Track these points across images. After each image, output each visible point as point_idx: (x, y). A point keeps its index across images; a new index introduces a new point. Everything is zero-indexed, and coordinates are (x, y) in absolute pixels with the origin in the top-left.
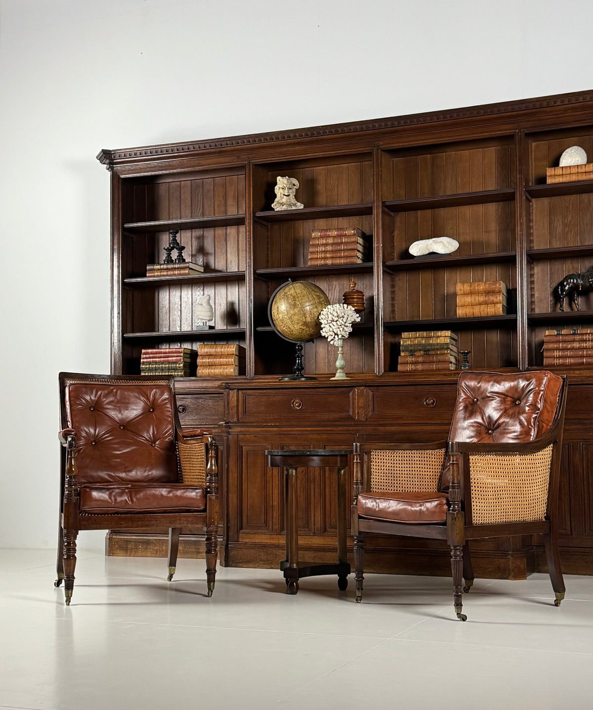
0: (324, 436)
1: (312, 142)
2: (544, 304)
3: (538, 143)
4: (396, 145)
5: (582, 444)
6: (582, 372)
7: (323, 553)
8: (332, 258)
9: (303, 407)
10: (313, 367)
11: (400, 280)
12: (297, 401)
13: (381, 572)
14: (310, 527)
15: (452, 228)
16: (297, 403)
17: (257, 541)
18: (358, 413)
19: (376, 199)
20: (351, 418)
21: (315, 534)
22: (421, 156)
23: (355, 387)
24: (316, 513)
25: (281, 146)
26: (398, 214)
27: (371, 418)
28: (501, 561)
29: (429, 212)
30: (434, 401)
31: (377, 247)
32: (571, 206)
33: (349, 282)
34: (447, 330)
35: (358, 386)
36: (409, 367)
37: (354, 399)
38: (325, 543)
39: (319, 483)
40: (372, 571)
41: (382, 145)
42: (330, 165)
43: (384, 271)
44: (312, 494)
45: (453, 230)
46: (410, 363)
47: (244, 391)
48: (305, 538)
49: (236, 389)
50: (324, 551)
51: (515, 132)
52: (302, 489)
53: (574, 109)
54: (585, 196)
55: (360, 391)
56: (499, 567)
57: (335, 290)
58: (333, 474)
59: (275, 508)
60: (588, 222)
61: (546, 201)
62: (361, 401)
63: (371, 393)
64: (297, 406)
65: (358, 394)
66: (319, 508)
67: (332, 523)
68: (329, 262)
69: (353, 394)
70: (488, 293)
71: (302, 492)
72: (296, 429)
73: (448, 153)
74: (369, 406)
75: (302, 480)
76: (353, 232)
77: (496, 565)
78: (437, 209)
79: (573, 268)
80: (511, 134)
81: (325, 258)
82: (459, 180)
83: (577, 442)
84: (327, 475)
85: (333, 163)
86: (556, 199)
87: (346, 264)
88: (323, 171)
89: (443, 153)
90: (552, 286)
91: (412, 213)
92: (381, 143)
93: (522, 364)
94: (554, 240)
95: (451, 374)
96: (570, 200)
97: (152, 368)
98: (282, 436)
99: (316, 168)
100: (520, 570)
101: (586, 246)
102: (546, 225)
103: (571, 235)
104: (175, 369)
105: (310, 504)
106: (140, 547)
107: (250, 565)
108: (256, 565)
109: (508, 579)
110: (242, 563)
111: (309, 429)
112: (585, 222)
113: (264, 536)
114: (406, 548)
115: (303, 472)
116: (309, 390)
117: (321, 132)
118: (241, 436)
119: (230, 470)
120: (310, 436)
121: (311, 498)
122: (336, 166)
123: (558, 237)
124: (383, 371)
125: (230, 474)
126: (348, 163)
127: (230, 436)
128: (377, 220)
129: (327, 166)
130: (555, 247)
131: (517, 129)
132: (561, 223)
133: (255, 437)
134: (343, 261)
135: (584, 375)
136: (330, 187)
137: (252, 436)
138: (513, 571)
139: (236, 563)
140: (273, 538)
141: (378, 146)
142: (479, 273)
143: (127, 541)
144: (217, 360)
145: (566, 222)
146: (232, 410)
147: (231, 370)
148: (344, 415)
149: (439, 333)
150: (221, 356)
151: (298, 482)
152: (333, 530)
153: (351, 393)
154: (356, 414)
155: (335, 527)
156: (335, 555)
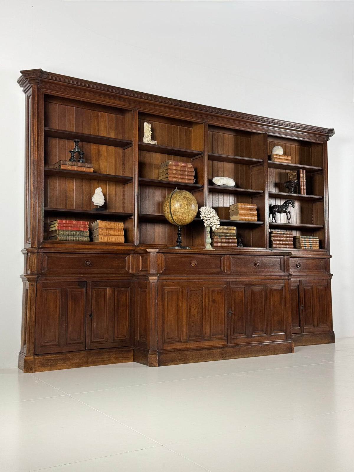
0: (211, 282)
8: (181, 178)
9: (197, 265)
12: (194, 261)
14: (202, 335)
17: (174, 348)
20: (222, 272)
21: (206, 340)
23: (224, 255)
24: (206, 327)
25: (157, 105)
27: (231, 272)
34: (234, 226)
35: (226, 254)
36: (219, 244)
37: (223, 261)
38: (211, 345)
40: (236, 357)
44: (204, 317)
46: (219, 242)
47: (165, 254)
48: (201, 343)
49: (161, 252)
50: (213, 349)
52: (198, 313)
56: (288, 348)
58: (214, 304)
59: (185, 326)
62: (228, 263)
63: (231, 258)
64: (194, 265)
65: (226, 259)
66: (208, 324)
67: (214, 333)
68: (180, 181)
70: (251, 209)
71: (198, 315)
74: (231, 266)
75: (199, 308)
76: (191, 166)
81: (177, 178)
84: (211, 305)
85: (164, 122)
87: (187, 183)
92: (207, 120)
97: (66, 234)
98: (188, 282)
104: (83, 236)
106: (59, 363)
107: (172, 363)
108: (176, 363)
110: (167, 362)
111: (203, 278)
113: (178, 344)
115: (199, 303)
116: (201, 255)
118: (165, 282)
119: (158, 304)
120: (204, 282)
125: (158, 307)
127: (158, 282)
133: (173, 283)
134: (186, 181)
137: (171, 282)
139: (164, 363)
140: (183, 345)
141: (205, 121)
143: (47, 360)
144: (113, 232)
146: (158, 266)
147: (122, 239)
148: (218, 270)
149: (231, 228)
150: (114, 229)
151: (196, 309)
152: (214, 336)
153: (222, 258)
154: (225, 270)
155: (216, 335)
156: (218, 350)
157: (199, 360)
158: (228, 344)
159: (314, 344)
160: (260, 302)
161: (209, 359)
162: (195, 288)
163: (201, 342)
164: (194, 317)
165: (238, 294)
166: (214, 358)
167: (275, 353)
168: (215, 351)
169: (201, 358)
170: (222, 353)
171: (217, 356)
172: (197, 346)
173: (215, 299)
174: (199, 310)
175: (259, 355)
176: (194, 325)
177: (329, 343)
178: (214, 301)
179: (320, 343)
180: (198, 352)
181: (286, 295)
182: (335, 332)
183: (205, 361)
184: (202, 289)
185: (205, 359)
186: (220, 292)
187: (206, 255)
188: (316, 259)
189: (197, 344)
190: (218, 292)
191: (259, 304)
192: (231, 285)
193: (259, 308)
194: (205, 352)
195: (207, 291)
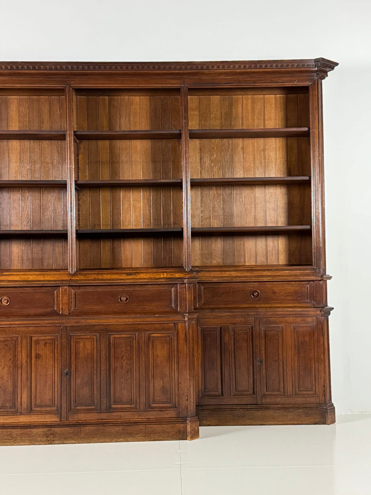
0: (31, 329)
1: (10, 75)
2: (196, 219)
3: (192, 97)
4: (85, 85)
5: (231, 327)
6: (231, 273)
7: (29, 430)
9: (10, 304)
10: (8, 264)
11: (84, 195)
12: (5, 298)
13: (82, 442)
14: (16, 407)
15: (126, 157)
16: (5, 300)
18: (62, 308)
19: (69, 128)
20: (55, 314)
21: (21, 414)
22: (101, 97)
23: (59, 286)
24: (22, 395)
26: (82, 142)
27: (73, 312)
28: (181, 425)
29: (107, 142)
30: (127, 299)
31: (70, 168)
32: (216, 147)
33: (40, 195)
35: (61, 286)
37: (58, 296)
38: (31, 421)
39: (26, 370)
40: (74, 442)
41: (74, 84)
42: (22, 96)
43: (76, 189)
44: (19, 379)
45: (127, 158)
48: (12, 418)
50: (30, 428)
51: (181, 86)
53: (226, 74)
54: (225, 140)
55: (64, 290)
56: (179, 431)
57: (27, 201)
58: (38, 360)
60: (228, 160)
61: (197, 142)
62: (66, 298)
63: (73, 291)
64: (5, 303)
65: (62, 293)
66: (26, 391)
67: (37, 403)
69: (57, 293)
71: (9, 377)
72: (5, 323)
73: (122, 97)
74: (72, 302)
75: (10, 367)
77: (177, 429)
78: (115, 140)
79: (217, 193)
80: (178, 87)
82: (132, 120)
83: (227, 326)
84: (33, 361)
86: (205, 141)
88: (16, 100)
89: (118, 96)
90: (202, 206)
91: (93, 142)
92: (72, 82)
93: (187, 266)
94: (203, 171)
95: (132, 273)
96: (215, 142)
99: (9, 97)
100: (195, 431)
101: (226, 178)
102: (198, 160)
103: (216, 169)
105: (17, 388)
109: (187, 440)
111: (17, 323)
112: (226, 159)
114: (103, 421)
115: (10, 360)
117: (20, 67)
120: (18, 329)
121: (18, 382)
122: (27, 97)
123: (206, 169)
124: (75, 270)
126: (38, 96)
128: (69, 146)
129: (19, 96)
130: (204, 178)
131: (182, 84)
132: (208, 159)
135: (233, 275)
136: (22, 114)
138: (191, 433)
141: (69, 85)
142: (147, 193)
145: (212, 158)
148: (49, 310)
151: (6, 369)
152: (38, 409)
153: (55, 291)
154: (60, 309)
155: (40, 406)
156: (40, 430)
157: (5, 442)
158: (61, 421)
159: (282, 423)
160: (126, 357)
161: (24, 442)
162: (5, 337)
163: (12, 416)
164: (3, 379)
165: (84, 346)
166: (33, 441)
167: (152, 439)
168: (35, 431)
169: (9, 439)
170: (47, 434)
171: (39, 439)
172: (5, 421)
173: (40, 353)
174: (11, 369)
175: (118, 440)
176: (2, 392)
177: (315, 424)
178: (38, 356)
179: (295, 423)
180: (6, 430)
181: (180, 346)
182: (334, 406)
183: (15, 444)
184: (17, 339)
185: (16, 442)
186: (50, 343)
187: (26, 288)
188: (293, 283)
189: (6, 420)
190: (46, 343)
191: (124, 360)
192: (69, 332)
193: (124, 368)
194: (15, 432)
195: (24, 342)
